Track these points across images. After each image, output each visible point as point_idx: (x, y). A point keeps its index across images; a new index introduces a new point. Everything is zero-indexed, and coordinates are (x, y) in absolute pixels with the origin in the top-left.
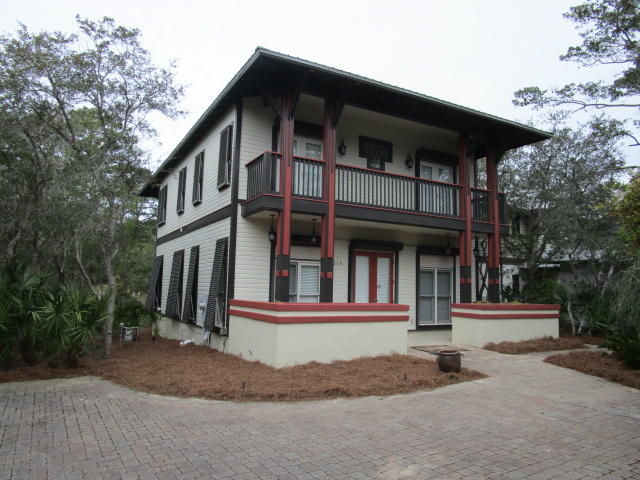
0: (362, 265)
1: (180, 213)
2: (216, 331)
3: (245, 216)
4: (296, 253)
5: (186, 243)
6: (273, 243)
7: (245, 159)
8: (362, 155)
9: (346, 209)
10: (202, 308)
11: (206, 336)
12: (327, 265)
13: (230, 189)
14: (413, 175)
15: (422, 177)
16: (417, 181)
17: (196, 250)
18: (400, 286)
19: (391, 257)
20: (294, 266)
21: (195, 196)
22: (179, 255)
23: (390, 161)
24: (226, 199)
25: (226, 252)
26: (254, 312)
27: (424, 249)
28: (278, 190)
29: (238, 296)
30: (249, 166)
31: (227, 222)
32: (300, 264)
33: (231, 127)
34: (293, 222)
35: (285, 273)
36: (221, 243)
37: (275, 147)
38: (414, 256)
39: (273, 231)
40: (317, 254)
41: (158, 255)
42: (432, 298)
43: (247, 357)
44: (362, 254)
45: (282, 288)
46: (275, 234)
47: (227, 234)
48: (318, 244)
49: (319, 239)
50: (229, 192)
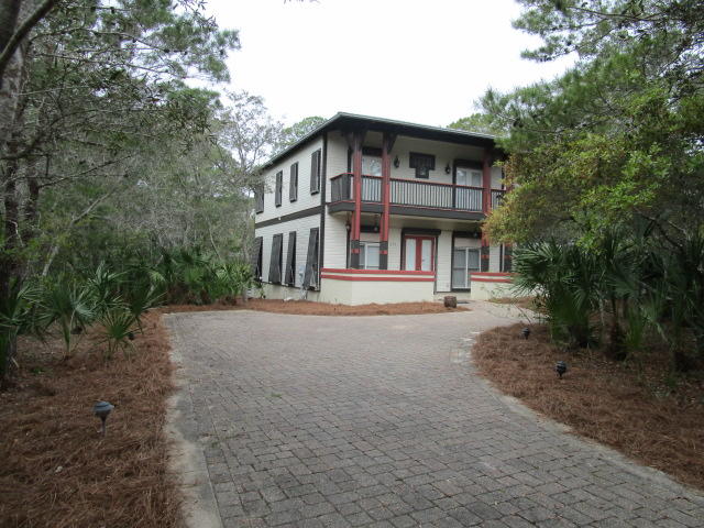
0: (411, 244)
1: (278, 206)
2: (312, 289)
3: (331, 213)
4: (364, 238)
5: (285, 229)
6: (349, 232)
7: (330, 175)
8: (411, 166)
9: (397, 209)
10: (301, 275)
11: (304, 293)
12: (384, 246)
13: (319, 195)
14: (450, 182)
15: (458, 184)
16: (454, 186)
17: (293, 235)
18: (439, 260)
19: (432, 239)
20: (363, 246)
21: (291, 195)
22: (278, 238)
23: (433, 169)
24: (317, 201)
25: (317, 238)
26: (336, 275)
27: (458, 234)
28: (352, 197)
29: (326, 266)
30: (332, 180)
31: (318, 217)
32: (367, 245)
33: (319, 152)
34: (361, 217)
35: (357, 251)
36: (313, 231)
37: (349, 170)
38: (450, 239)
39: (349, 224)
40: (377, 238)
41: (257, 236)
42: (463, 269)
43: (333, 302)
44: (411, 238)
45: (354, 261)
46: (350, 225)
47: (318, 225)
48: (378, 232)
49: (379, 228)
50: (319, 196)
